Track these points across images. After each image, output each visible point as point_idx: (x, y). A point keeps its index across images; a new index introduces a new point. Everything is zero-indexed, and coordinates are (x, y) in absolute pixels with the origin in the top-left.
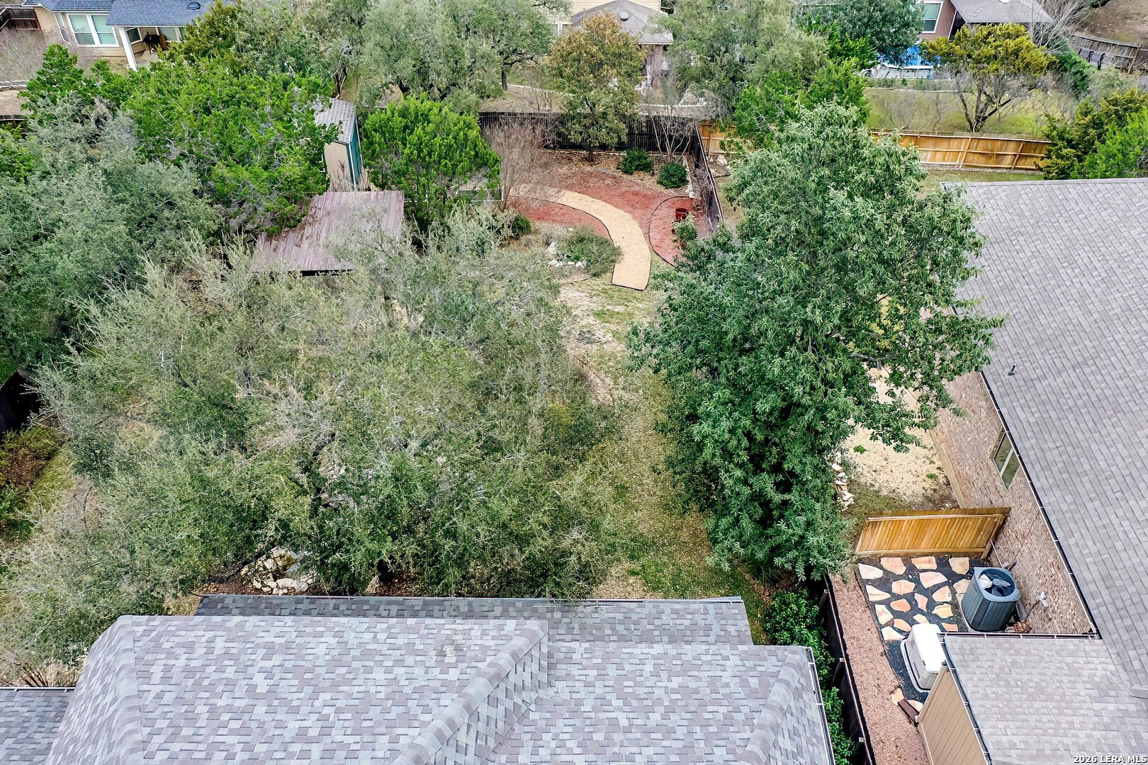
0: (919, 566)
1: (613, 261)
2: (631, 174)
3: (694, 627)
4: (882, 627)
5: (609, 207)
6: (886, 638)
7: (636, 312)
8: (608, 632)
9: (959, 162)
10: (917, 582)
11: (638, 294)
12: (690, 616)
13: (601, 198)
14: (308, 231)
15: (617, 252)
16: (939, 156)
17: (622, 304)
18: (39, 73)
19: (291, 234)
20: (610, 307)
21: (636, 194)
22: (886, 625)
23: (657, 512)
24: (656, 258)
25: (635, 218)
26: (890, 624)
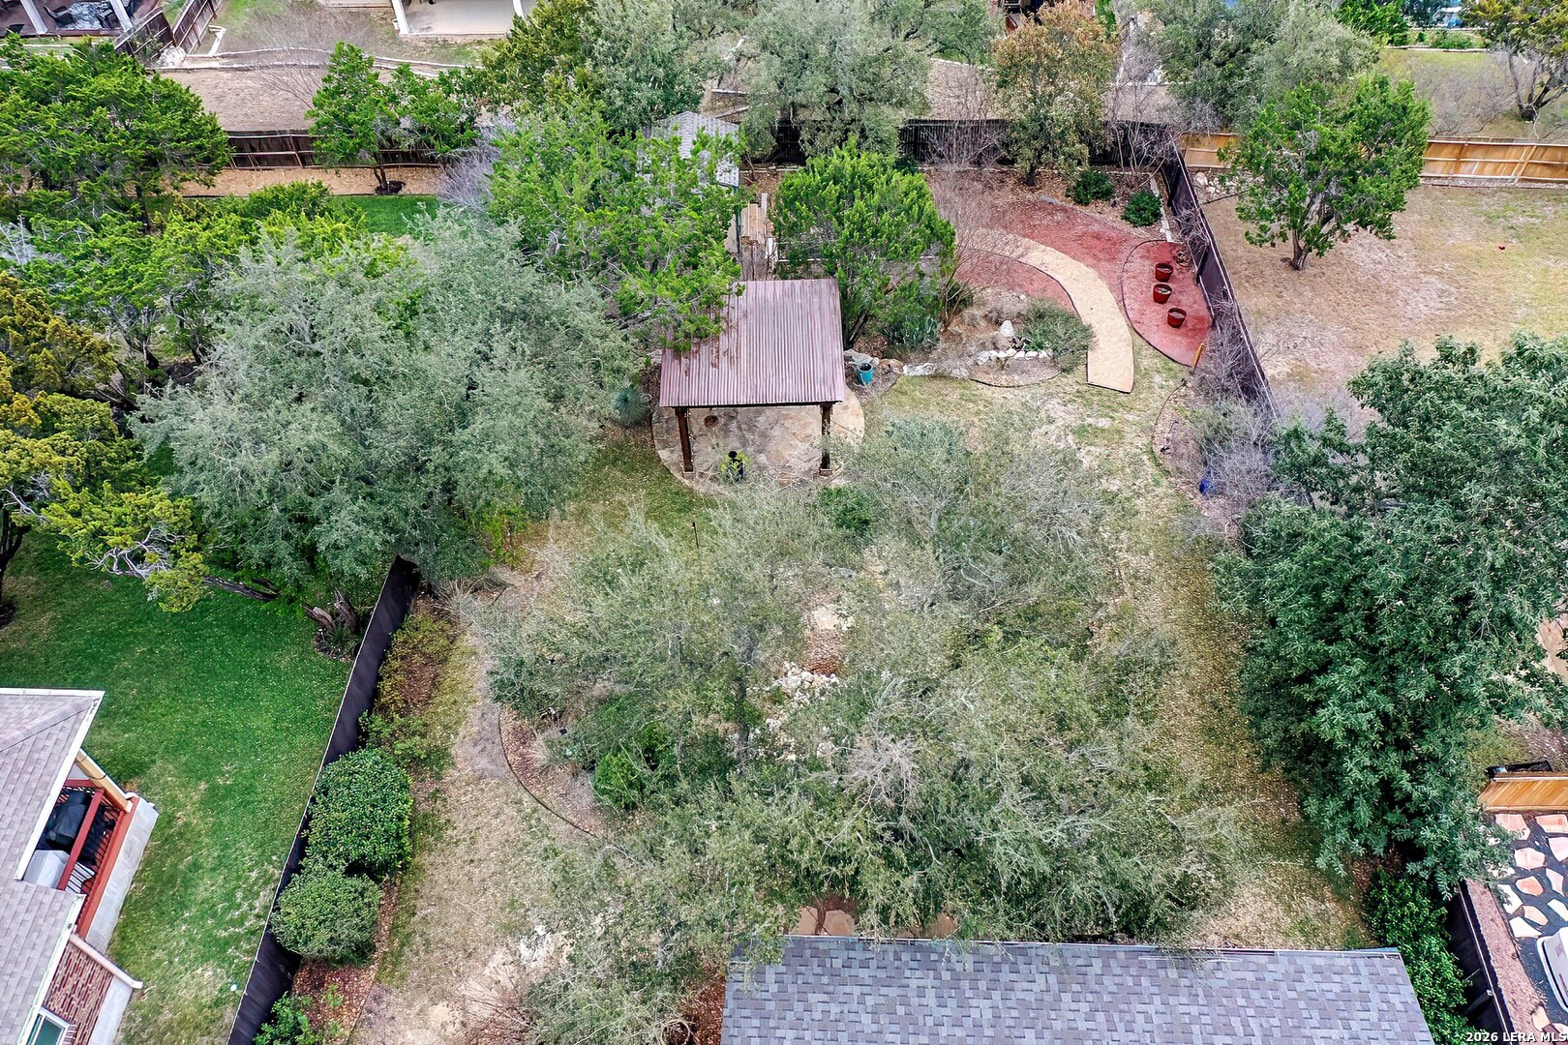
0: (1546, 829)
1: (1085, 348)
2: (1087, 204)
3: (1346, 996)
4: (1510, 917)
5: (1067, 259)
6: (1517, 934)
7: (1126, 429)
8: (1241, 1002)
9: (1515, 175)
10: (1548, 853)
11: (1123, 398)
12: (1337, 978)
13: (1052, 244)
14: (724, 342)
15: (1087, 332)
16: (1489, 168)
17: (1107, 415)
18: (324, 80)
19: (704, 349)
20: (1090, 420)
21: (1097, 236)
22: (1515, 915)
23: (1199, 740)
24: (1139, 340)
25: (1101, 276)
26: (1520, 913)
